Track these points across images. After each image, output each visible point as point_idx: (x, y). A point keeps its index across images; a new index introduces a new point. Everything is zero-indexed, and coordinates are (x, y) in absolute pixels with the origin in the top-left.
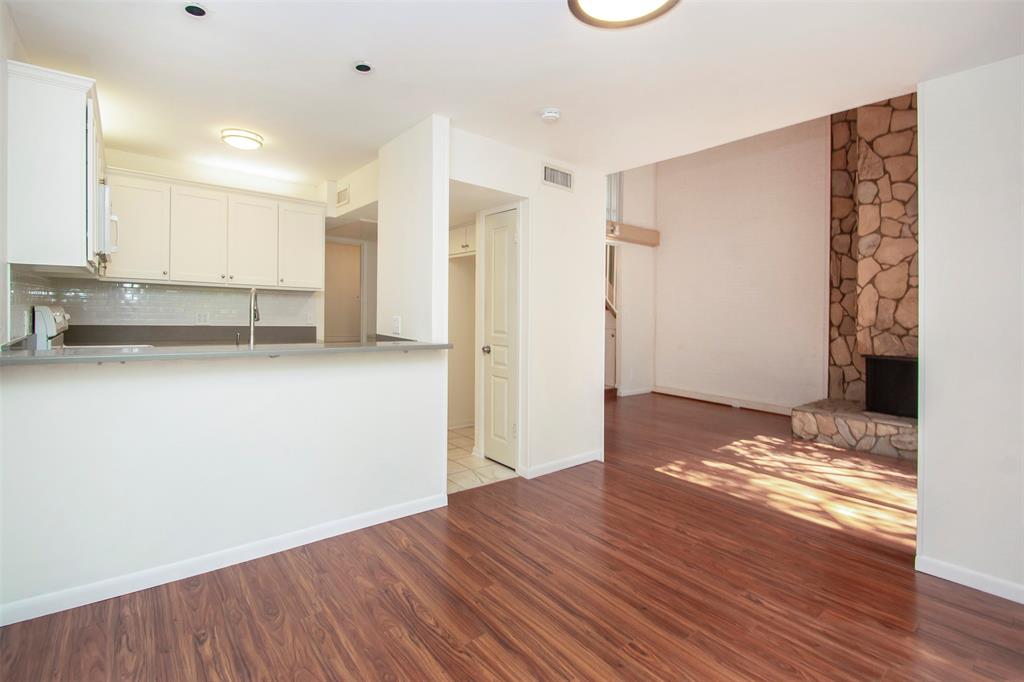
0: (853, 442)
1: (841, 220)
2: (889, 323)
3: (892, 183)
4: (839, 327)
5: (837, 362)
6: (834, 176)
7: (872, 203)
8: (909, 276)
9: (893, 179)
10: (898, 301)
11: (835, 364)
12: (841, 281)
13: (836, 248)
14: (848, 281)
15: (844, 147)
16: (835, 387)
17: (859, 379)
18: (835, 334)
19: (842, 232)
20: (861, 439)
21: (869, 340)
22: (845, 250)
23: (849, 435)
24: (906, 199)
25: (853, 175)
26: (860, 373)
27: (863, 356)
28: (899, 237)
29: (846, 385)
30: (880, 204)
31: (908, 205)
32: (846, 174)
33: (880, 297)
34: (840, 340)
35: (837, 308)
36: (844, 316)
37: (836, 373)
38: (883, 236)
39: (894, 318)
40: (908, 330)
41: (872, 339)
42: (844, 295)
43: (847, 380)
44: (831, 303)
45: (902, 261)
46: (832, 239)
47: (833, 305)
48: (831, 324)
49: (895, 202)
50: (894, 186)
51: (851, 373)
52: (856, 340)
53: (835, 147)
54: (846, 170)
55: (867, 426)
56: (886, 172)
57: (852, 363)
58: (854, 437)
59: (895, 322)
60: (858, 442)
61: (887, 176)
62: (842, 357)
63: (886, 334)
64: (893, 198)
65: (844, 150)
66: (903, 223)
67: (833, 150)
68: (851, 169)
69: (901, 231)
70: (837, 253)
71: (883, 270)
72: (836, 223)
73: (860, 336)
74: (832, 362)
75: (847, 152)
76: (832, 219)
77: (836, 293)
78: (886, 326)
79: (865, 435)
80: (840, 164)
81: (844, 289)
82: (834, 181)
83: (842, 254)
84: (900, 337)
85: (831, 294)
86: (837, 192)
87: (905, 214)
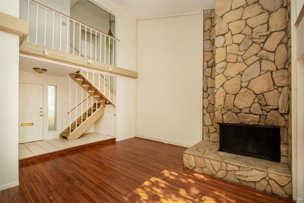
0: (214, 173)
1: (208, 62)
2: (231, 107)
3: (232, 35)
4: (207, 109)
5: (206, 125)
6: (205, 43)
7: (222, 47)
8: (241, 82)
9: (233, 33)
10: (236, 95)
11: (205, 125)
12: (208, 88)
13: (205, 74)
14: (210, 88)
15: (209, 29)
16: (205, 135)
17: (216, 132)
18: (205, 112)
19: (208, 67)
20: (218, 171)
21: (221, 116)
22: (209, 75)
23: (212, 167)
24: (239, 43)
25: (213, 41)
26: (216, 129)
27: (218, 123)
28: (236, 62)
29: (210, 134)
30: (226, 47)
31: (241, 46)
32: (210, 41)
33: (226, 94)
34: (207, 115)
35: (206, 100)
36: (209, 104)
37: (206, 130)
38: (228, 62)
39: (234, 104)
40: (241, 110)
41: (222, 115)
42: (209, 95)
43: (210, 132)
44: (203, 98)
45: (237, 75)
46: (204, 70)
47: (204, 99)
48: (203, 108)
49: (234, 44)
50: (233, 37)
51: (212, 129)
52: (214, 114)
53: (205, 30)
54: (210, 39)
55: (221, 164)
56: (229, 30)
57: (212, 125)
58: (214, 170)
59: (234, 105)
60: (217, 172)
61: (230, 32)
62: (208, 122)
63: (230, 112)
64: (233, 43)
65: (209, 31)
66: (238, 55)
67: (204, 32)
68: (212, 39)
69: (237, 59)
70: (206, 76)
71: (228, 80)
72: (205, 63)
73: (216, 113)
74: (204, 125)
75: (210, 31)
76: (204, 61)
77: (206, 94)
78: (229, 108)
79: (221, 169)
80: (207, 37)
81: (209, 92)
82: (204, 45)
83: (208, 77)
84: (237, 114)
85: (203, 94)
86: (206, 49)
87: (240, 50)
